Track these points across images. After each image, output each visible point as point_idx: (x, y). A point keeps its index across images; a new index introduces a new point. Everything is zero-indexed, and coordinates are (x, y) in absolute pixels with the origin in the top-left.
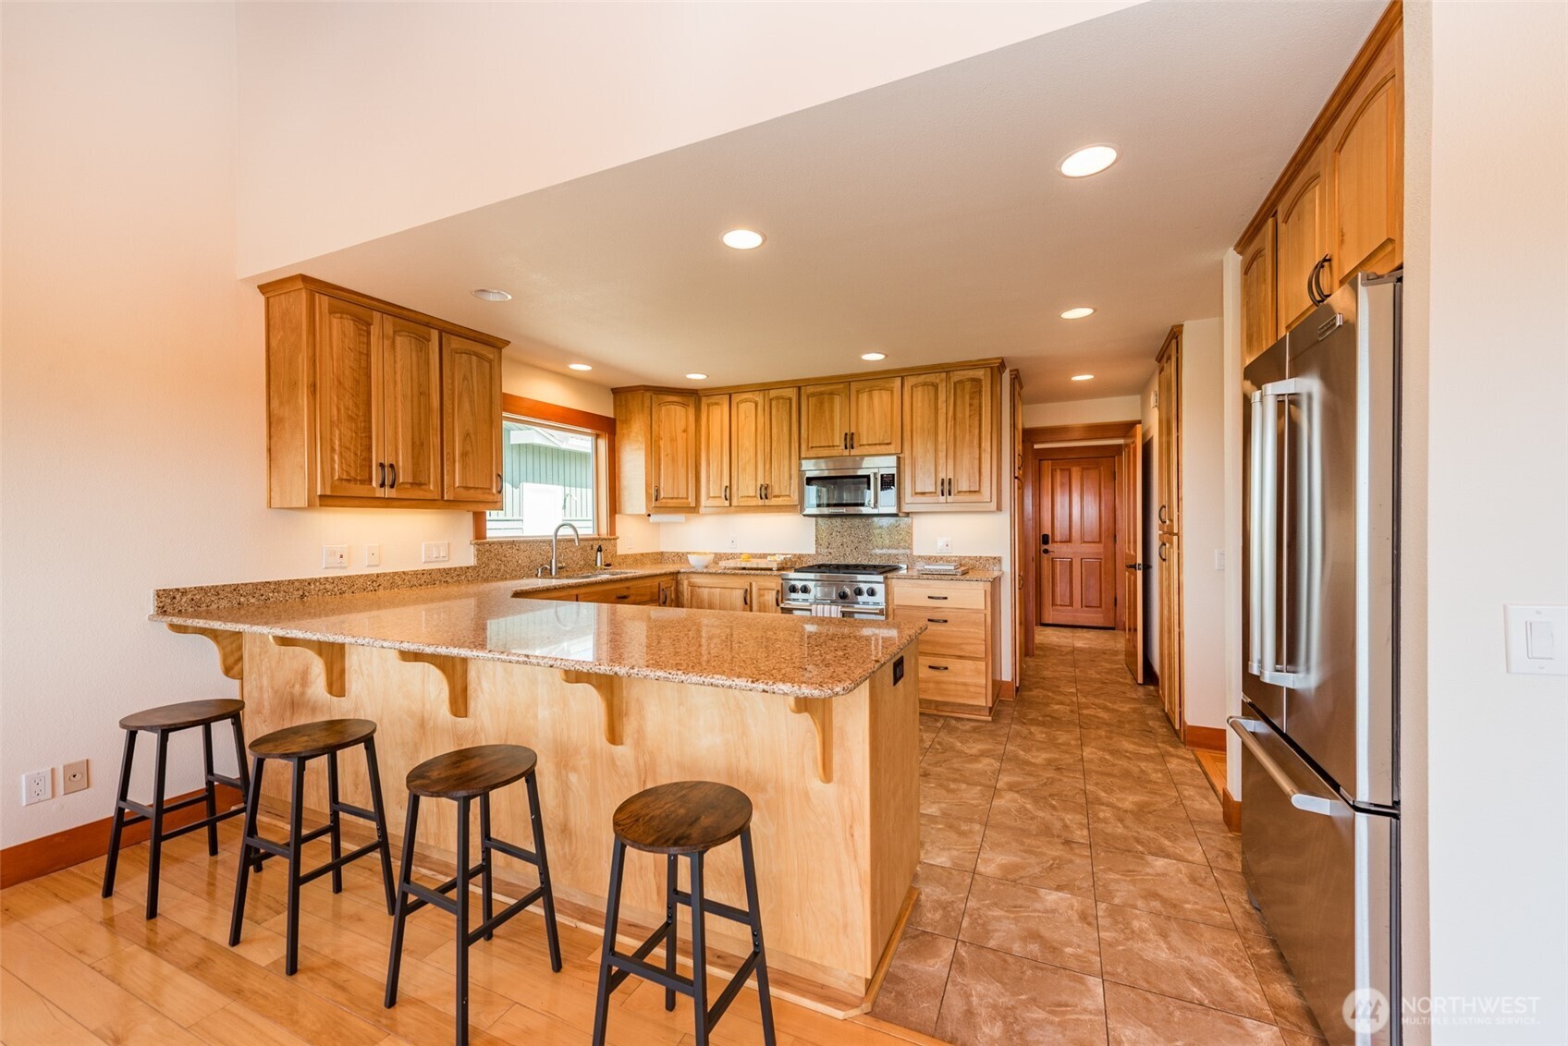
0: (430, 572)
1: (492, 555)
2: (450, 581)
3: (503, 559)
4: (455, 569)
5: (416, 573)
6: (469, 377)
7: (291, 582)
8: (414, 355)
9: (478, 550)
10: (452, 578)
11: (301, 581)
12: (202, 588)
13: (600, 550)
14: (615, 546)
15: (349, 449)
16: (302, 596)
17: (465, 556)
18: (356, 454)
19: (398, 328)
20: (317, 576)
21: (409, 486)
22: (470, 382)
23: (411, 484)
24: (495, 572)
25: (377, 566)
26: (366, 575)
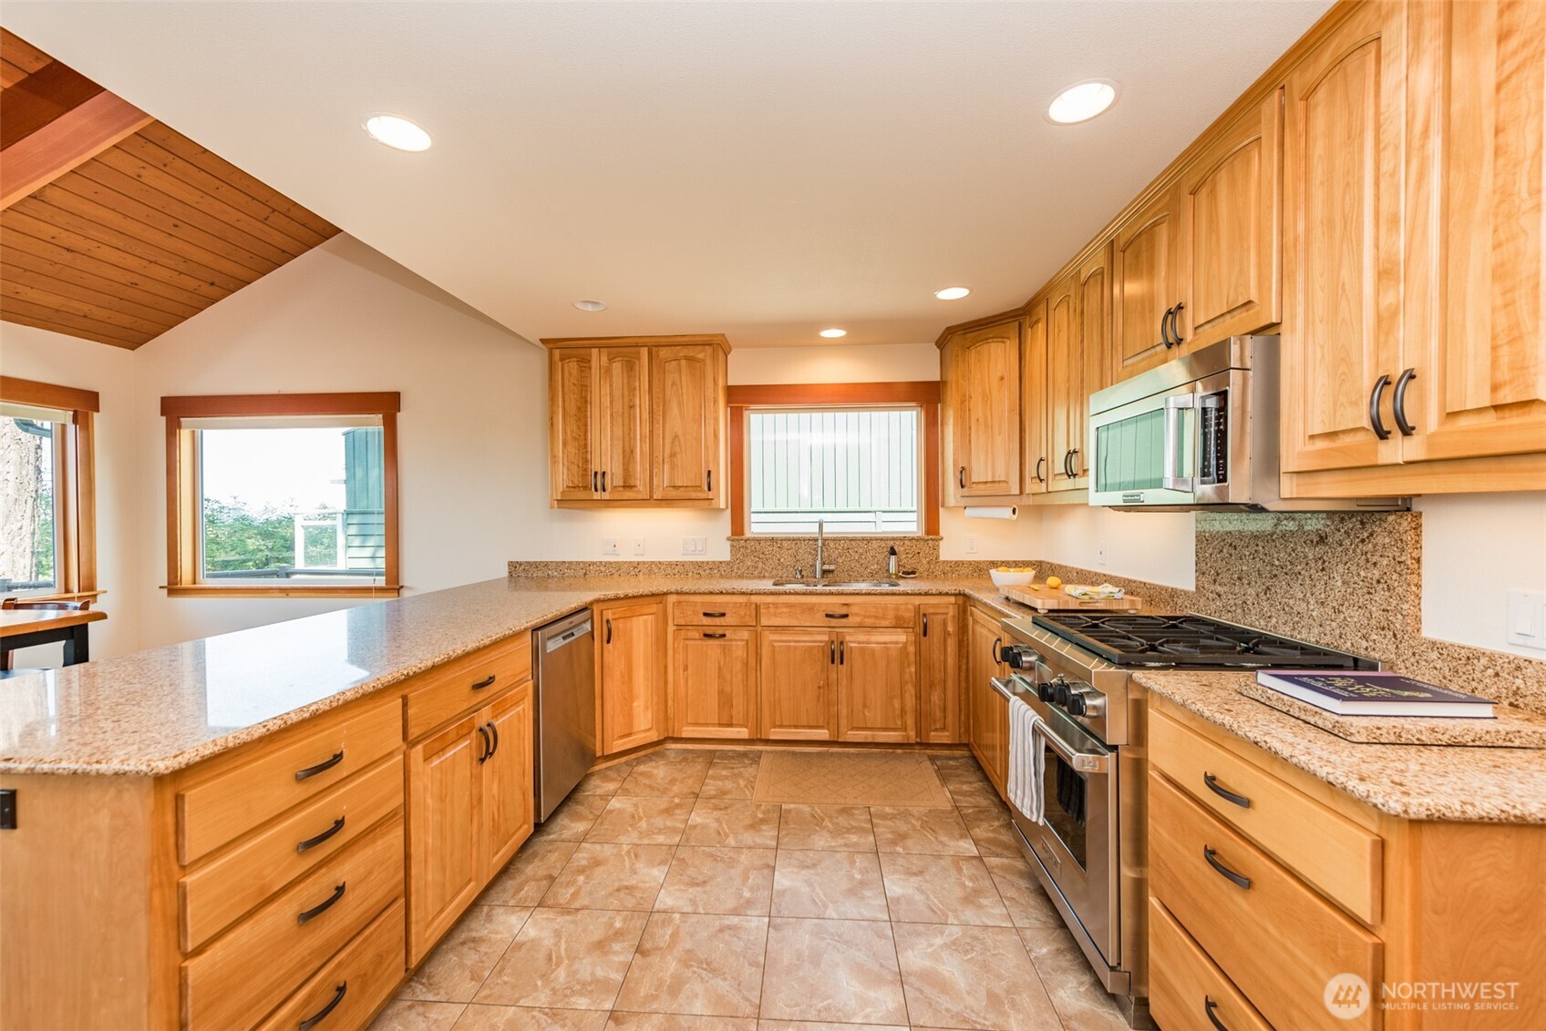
0: (683, 564)
1: (748, 551)
2: (702, 573)
3: (761, 556)
4: (708, 563)
5: (670, 564)
6: (678, 383)
7: (578, 563)
8: (625, 374)
9: (732, 546)
10: (705, 571)
11: (584, 563)
12: (529, 562)
13: (893, 552)
14: (936, 548)
15: (573, 463)
16: (585, 574)
17: (720, 550)
18: (578, 467)
19: (612, 357)
20: (595, 560)
21: (622, 489)
22: (679, 387)
23: (623, 487)
24: (751, 570)
25: (642, 555)
26: (629, 562)
